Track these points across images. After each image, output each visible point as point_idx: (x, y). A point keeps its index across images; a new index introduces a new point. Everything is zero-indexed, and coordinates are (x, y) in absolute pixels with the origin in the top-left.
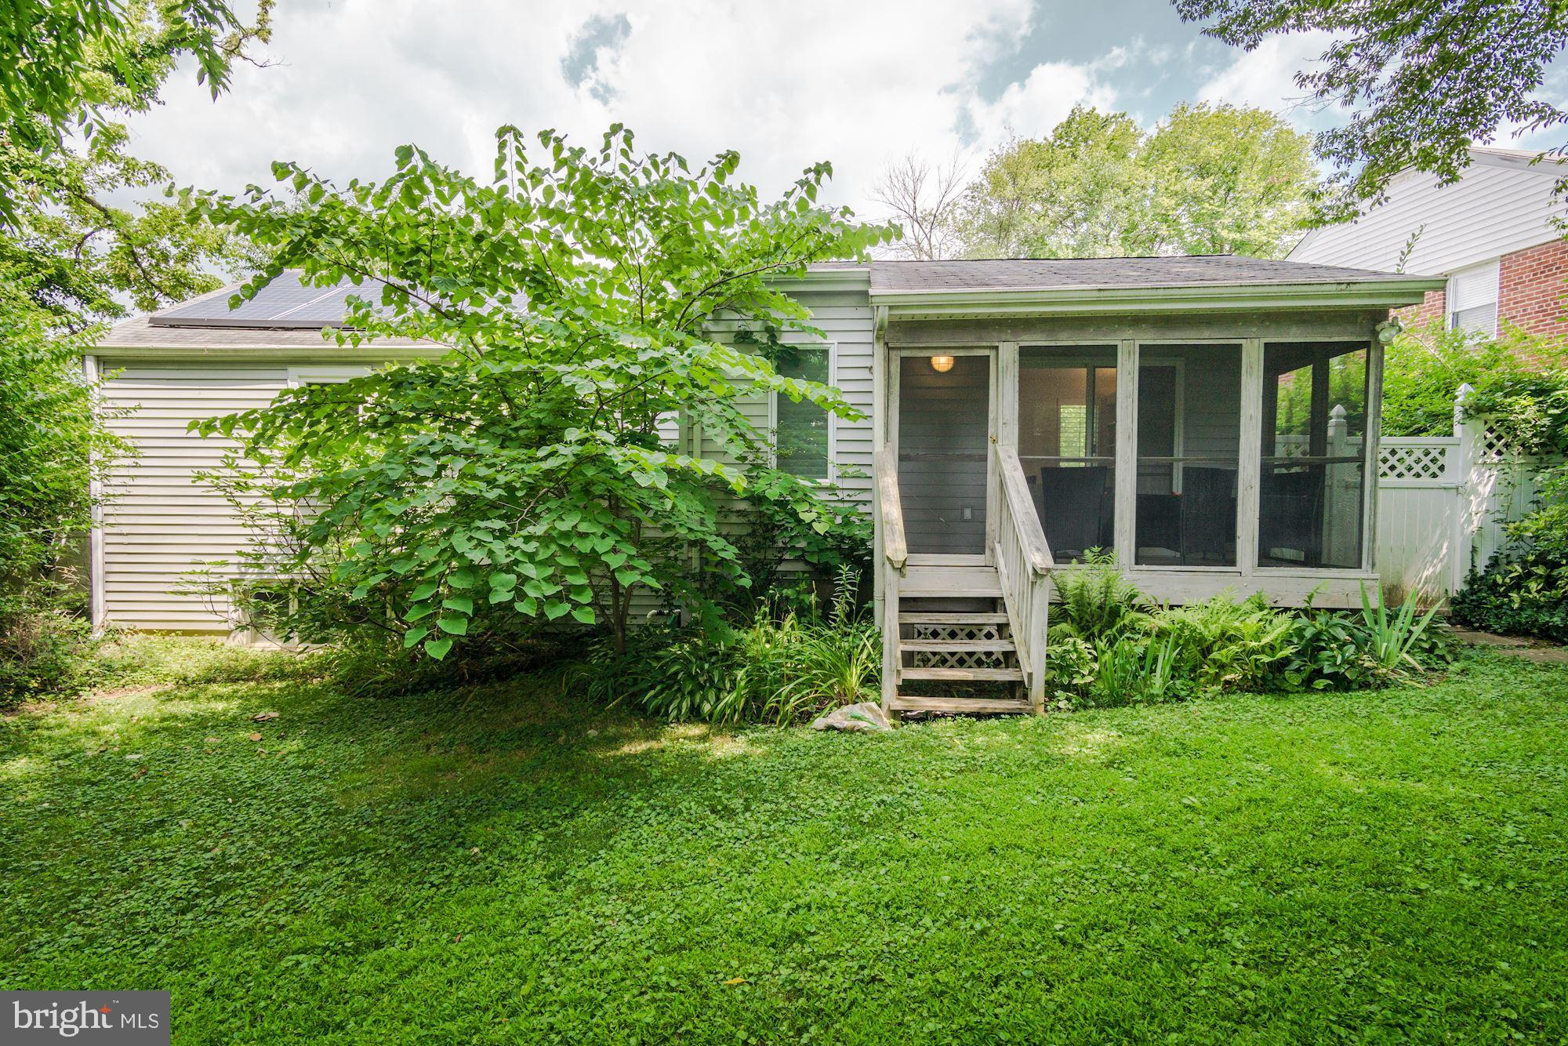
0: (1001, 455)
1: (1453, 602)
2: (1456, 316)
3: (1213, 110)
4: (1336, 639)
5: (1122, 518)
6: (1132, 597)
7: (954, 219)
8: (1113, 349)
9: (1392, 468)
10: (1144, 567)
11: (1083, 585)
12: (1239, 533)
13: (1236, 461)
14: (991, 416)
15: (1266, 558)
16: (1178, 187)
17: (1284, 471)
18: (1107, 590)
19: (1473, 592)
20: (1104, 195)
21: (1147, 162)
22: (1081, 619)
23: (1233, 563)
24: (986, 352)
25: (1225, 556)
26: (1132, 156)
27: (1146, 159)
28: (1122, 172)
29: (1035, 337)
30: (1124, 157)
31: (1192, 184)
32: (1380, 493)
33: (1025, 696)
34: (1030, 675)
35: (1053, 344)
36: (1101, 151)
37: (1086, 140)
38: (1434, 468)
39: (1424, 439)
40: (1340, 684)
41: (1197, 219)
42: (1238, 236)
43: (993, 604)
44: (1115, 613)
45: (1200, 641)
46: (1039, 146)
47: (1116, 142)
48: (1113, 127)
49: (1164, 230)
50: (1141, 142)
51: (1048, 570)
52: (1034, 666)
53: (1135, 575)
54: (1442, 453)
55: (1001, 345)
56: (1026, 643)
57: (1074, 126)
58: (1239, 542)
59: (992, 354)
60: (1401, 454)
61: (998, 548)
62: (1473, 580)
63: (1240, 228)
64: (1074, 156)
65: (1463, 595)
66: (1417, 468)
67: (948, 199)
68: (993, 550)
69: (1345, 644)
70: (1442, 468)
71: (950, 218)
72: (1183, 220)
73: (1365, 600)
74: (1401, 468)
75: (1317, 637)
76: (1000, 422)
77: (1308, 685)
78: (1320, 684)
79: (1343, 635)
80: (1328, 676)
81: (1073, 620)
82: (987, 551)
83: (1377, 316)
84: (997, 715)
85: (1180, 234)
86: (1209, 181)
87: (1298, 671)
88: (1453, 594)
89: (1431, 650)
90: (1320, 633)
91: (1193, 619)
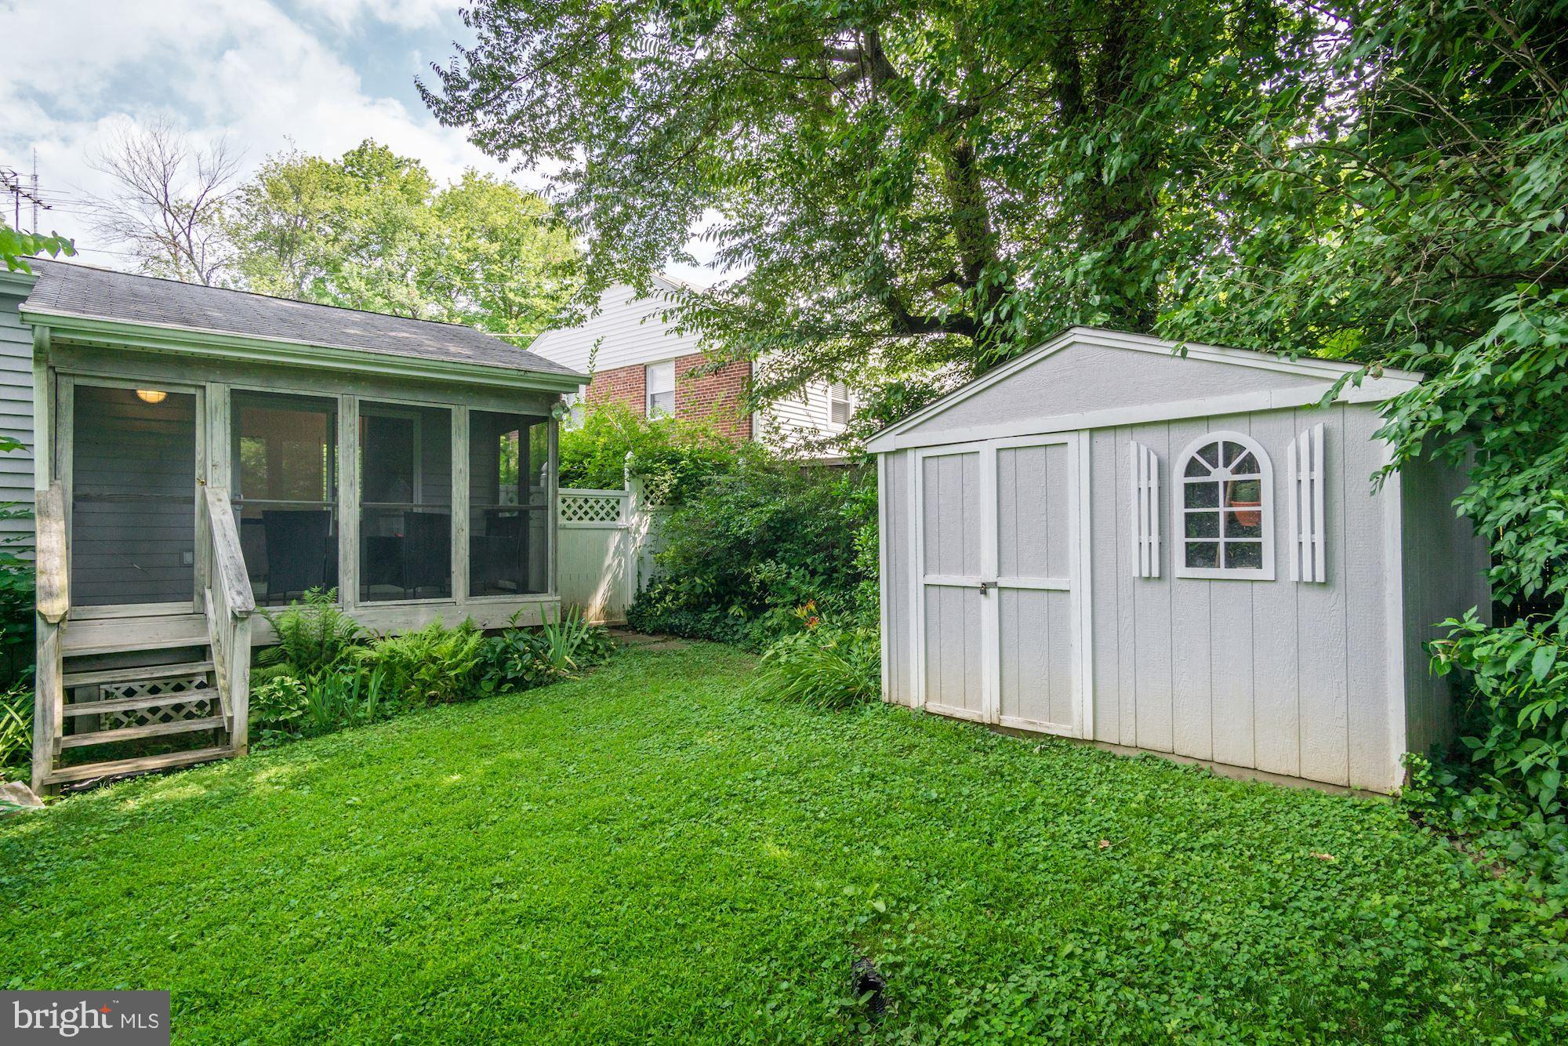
0: (210, 498)
1: (628, 613)
2: (653, 396)
3: (500, 183)
4: (518, 651)
5: (345, 559)
6: (352, 632)
7: (221, 218)
8: (336, 400)
9: (586, 513)
10: (369, 603)
11: (298, 624)
12: (453, 568)
13: (449, 507)
14: (198, 457)
15: (474, 591)
16: (469, 245)
17: (507, 515)
18: (326, 627)
19: (639, 605)
20: (398, 236)
21: (442, 213)
22: (299, 657)
23: (449, 595)
24: (192, 391)
25: (443, 589)
26: (428, 203)
27: (441, 210)
28: (416, 216)
29: (248, 381)
30: (418, 202)
31: (483, 244)
32: (560, 533)
33: (228, 742)
34: (231, 719)
35: (269, 390)
36: (393, 191)
37: (380, 175)
38: (613, 514)
39: (607, 492)
40: (520, 685)
41: (489, 277)
42: (522, 300)
43: (201, 652)
44: (334, 648)
45: (408, 666)
46: (328, 166)
47: (409, 187)
48: (407, 170)
49: (457, 281)
50: (436, 192)
51: (249, 613)
52: (237, 712)
53: (361, 612)
54: (618, 502)
55: (208, 385)
56: (229, 690)
57: (366, 158)
58: (454, 576)
59: (199, 393)
60: (591, 502)
61: (208, 594)
62: (639, 596)
63: (525, 295)
64: (368, 189)
65: (633, 608)
66: (602, 513)
67: (209, 196)
68: (203, 597)
69: (525, 652)
70: (618, 514)
71: (216, 216)
72: (477, 276)
73: (544, 620)
74: (591, 514)
75: (505, 650)
76: (209, 463)
77: (497, 691)
78: (505, 687)
79: (522, 646)
80: (513, 680)
81: (291, 661)
82: (196, 598)
83: (553, 398)
84: (189, 767)
85: (475, 288)
86: (496, 246)
87: (491, 679)
88: (628, 608)
89: (594, 652)
90: (508, 646)
91: (400, 646)
